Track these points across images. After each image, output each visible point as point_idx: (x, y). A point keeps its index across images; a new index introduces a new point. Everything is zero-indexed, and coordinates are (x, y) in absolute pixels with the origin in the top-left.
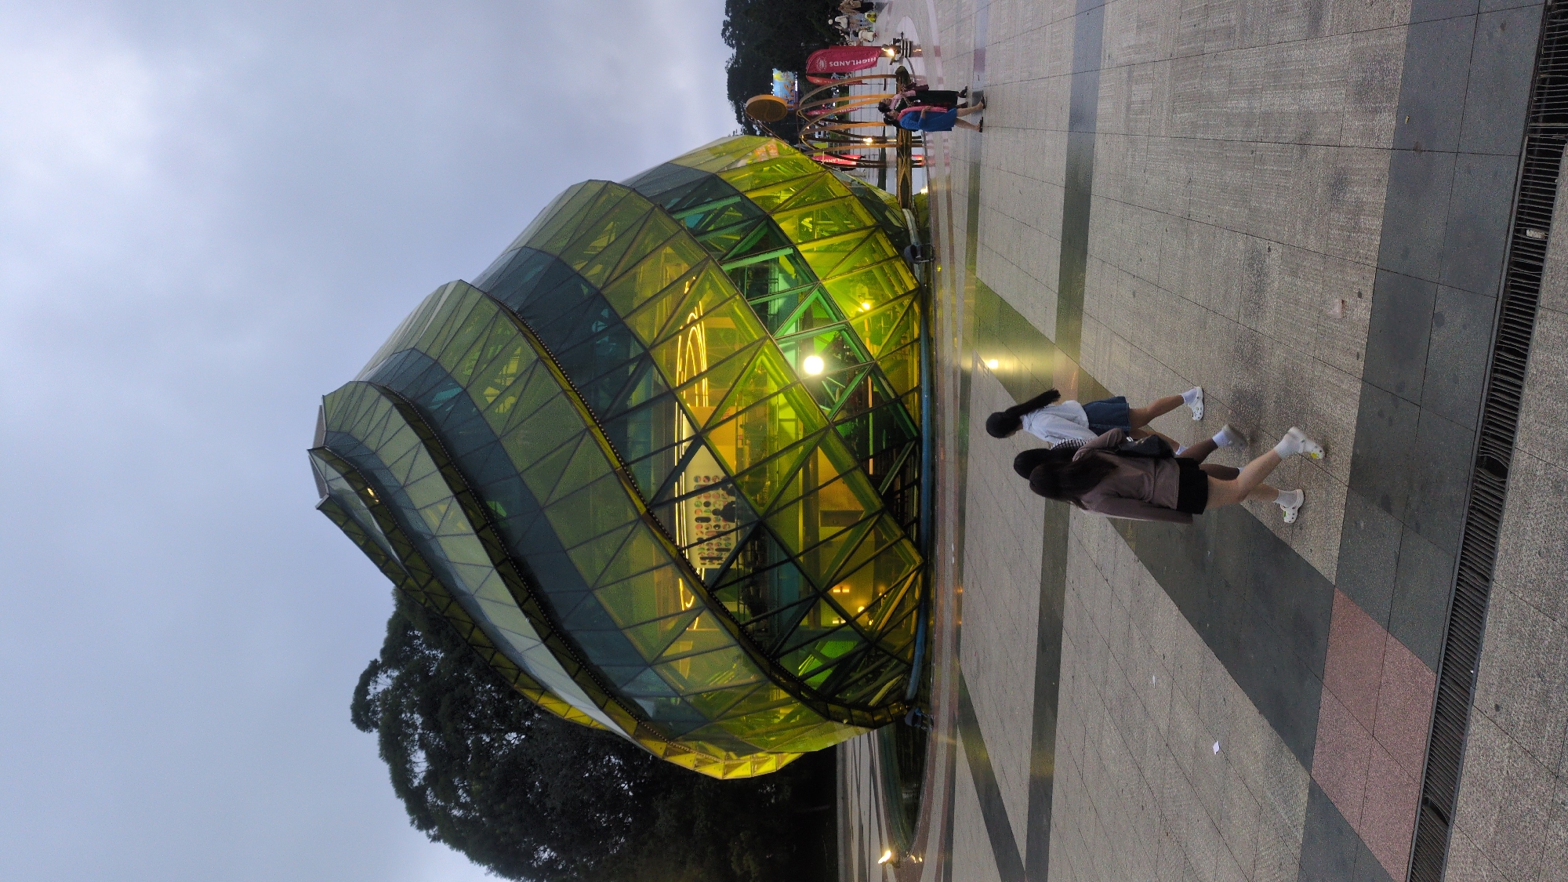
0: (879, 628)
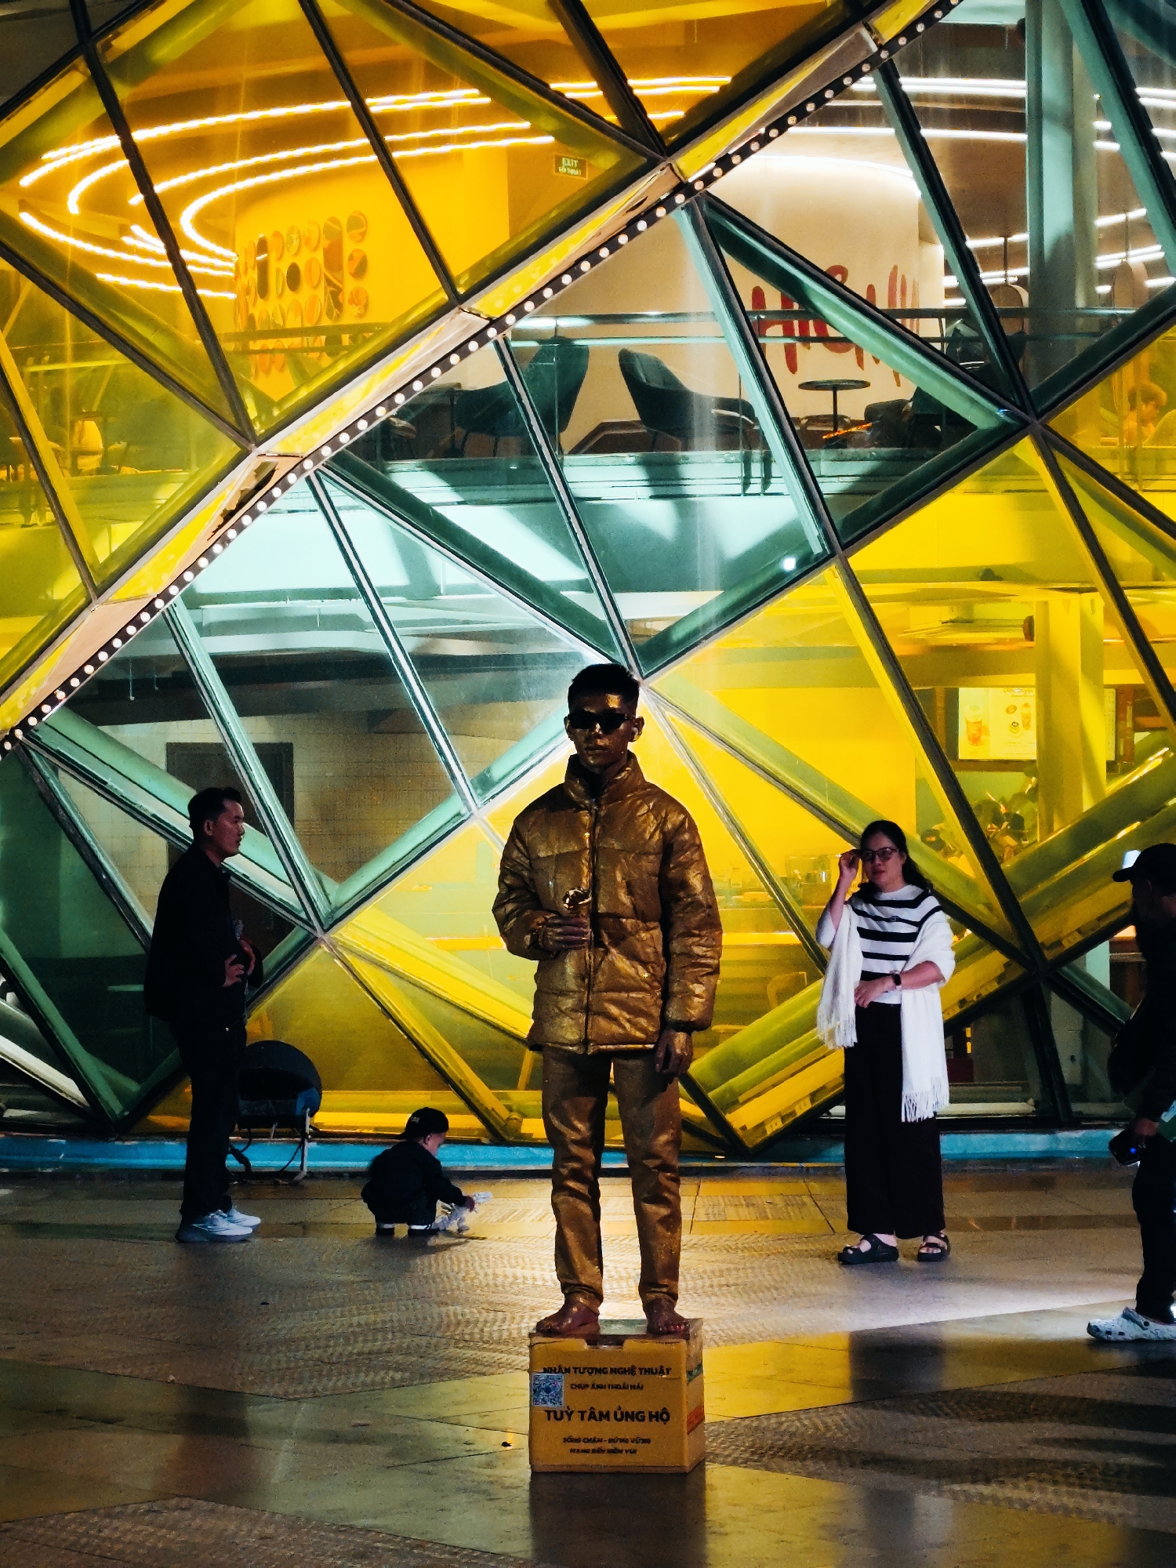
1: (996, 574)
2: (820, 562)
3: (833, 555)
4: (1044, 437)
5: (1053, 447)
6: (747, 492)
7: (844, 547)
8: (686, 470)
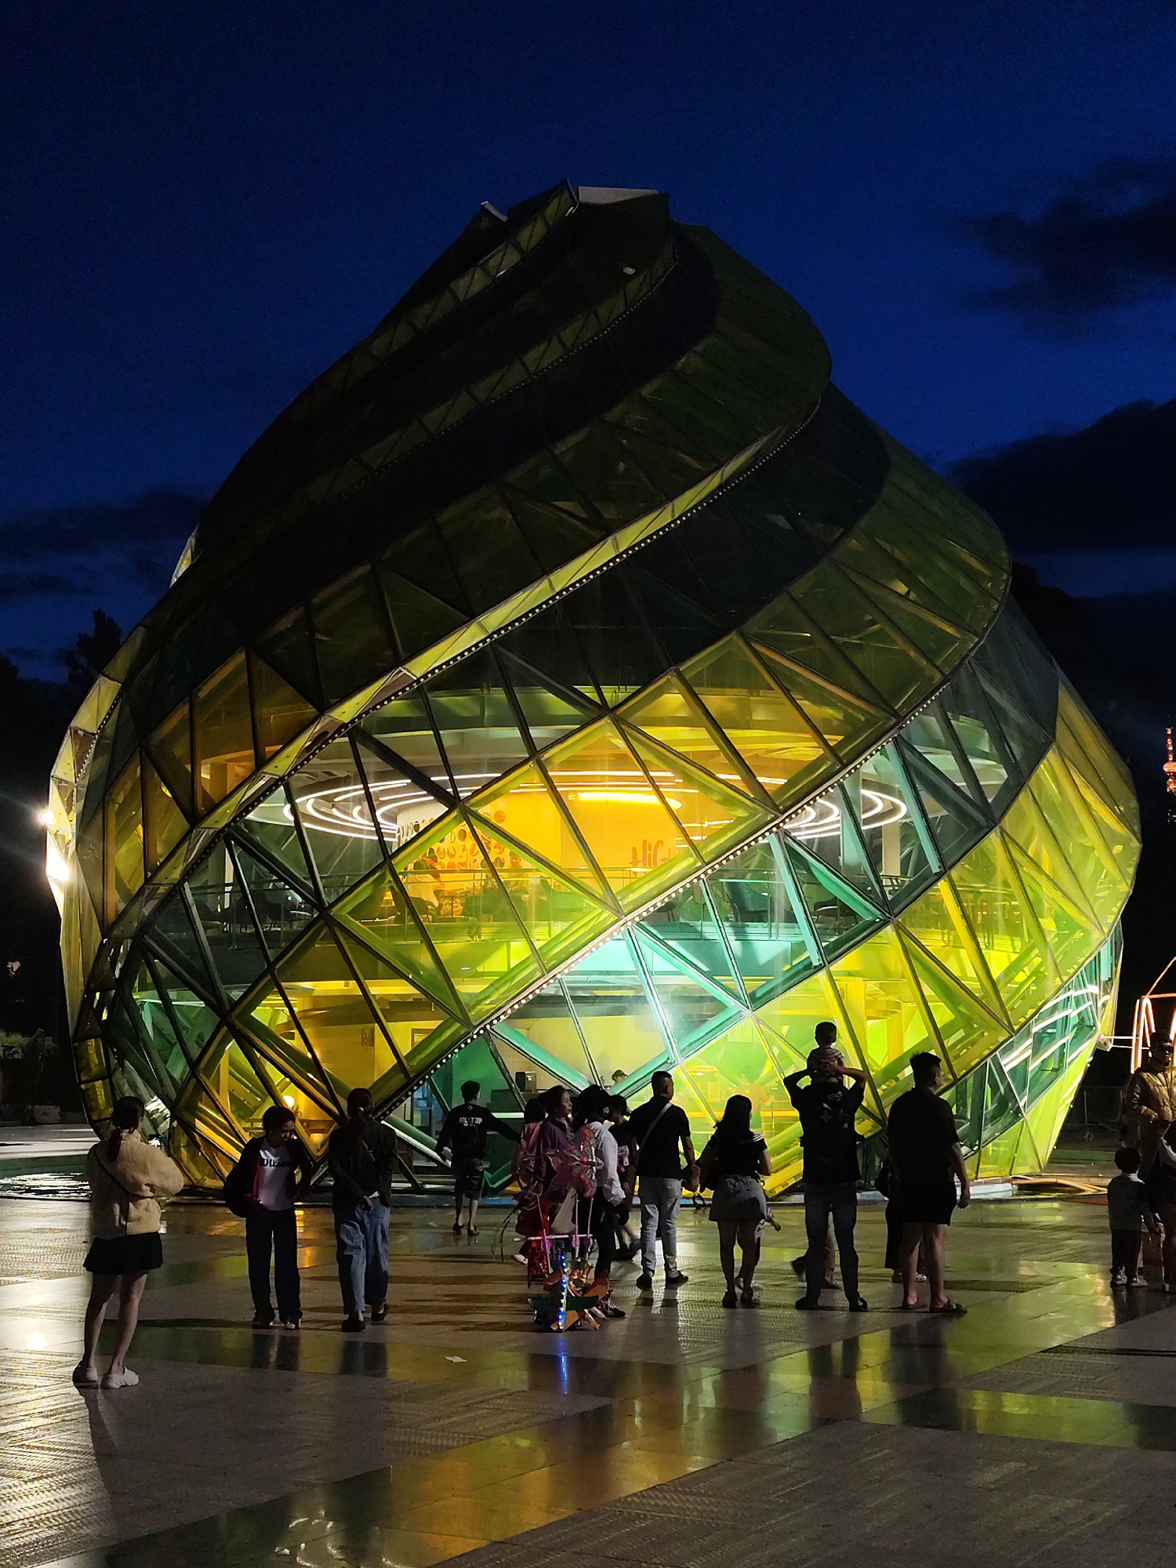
0: (199, 1124)
1: (853, 973)
2: (819, 968)
3: (825, 966)
4: (897, 925)
5: (900, 929)
6: (772, 939)
7: (829, 963)
8: (748, 930)
